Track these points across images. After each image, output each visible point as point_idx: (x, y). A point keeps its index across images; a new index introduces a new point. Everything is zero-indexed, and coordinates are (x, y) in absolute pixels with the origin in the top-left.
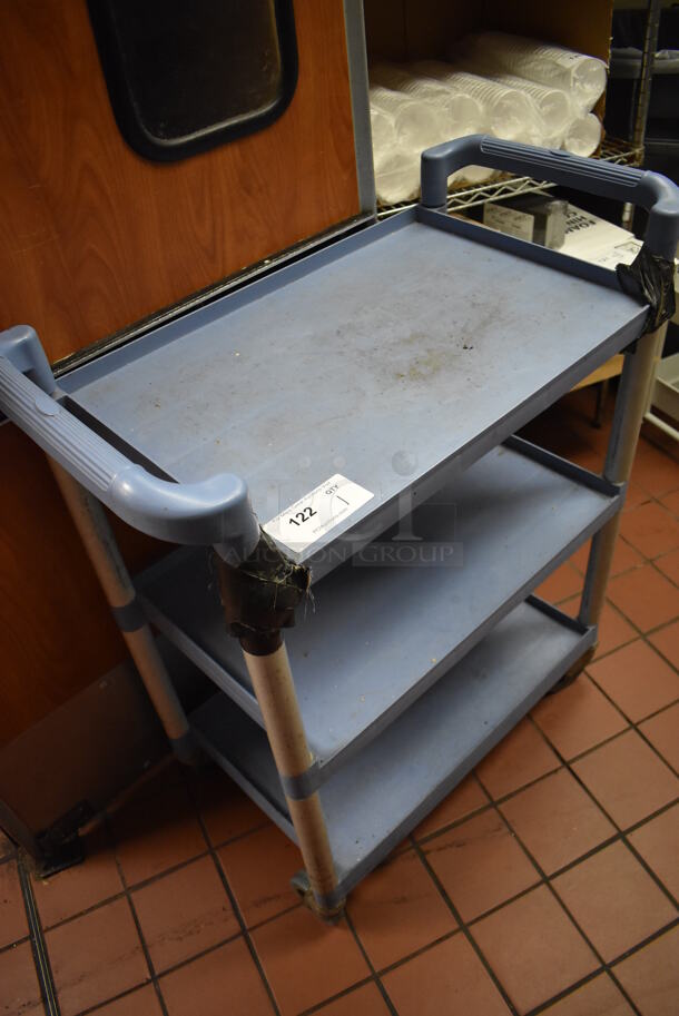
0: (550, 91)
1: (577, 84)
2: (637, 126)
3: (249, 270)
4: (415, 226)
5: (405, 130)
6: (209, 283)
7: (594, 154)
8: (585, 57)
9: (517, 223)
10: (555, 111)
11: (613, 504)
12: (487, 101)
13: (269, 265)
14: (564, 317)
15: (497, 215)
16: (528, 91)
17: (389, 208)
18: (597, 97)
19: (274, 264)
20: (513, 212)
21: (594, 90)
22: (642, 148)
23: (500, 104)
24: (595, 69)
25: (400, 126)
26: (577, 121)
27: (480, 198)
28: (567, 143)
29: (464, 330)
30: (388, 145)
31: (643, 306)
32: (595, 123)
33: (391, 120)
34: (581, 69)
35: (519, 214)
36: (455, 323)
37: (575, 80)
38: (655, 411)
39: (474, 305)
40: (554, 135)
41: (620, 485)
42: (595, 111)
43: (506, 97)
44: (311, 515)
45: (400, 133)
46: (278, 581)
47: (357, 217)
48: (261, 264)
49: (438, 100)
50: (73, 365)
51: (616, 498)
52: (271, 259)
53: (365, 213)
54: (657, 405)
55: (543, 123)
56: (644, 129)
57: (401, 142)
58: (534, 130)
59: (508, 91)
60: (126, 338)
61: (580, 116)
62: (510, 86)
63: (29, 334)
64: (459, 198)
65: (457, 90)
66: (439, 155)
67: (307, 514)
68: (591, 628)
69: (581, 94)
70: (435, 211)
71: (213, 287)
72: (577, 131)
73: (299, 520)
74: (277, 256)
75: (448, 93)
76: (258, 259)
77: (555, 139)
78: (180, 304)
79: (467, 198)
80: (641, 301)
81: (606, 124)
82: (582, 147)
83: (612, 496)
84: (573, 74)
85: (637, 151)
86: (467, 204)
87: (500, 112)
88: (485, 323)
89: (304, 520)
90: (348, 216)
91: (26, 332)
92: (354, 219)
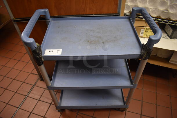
3: (90, 15)
27: (167, 23)
35: (171, 28)
36: (108, 38)
39: (115, 37)
41: (134, 84)
44: (52, 52)
48: (93, 15)
52: (95, 15)
53: (118, 14)
63: (47, 10)
66: (136, 9)
68: (126, 105)
70: (131, 19)
73: (50, 51)
74: (96, 15)
90: (114, 13)
91: (46, 10)
92: (115, 14)
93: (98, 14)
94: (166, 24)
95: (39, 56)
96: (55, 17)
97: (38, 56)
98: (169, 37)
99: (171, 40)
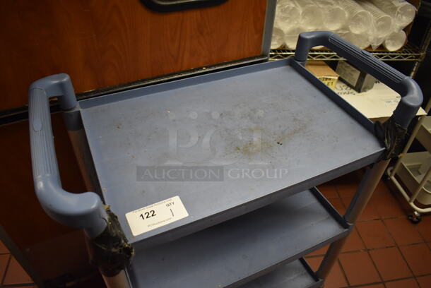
0: (385, 15)
1: (399, 15)
2: (425, 42)
3: (193, 71)
4: (288, 67)
5: (306, 17)
6: (172, 72)
7: (400, 50)
8: (407, 3)
9: (352, 73)
10: (384, 25)
11: (344, 233)
12: (351, 13)
13: (205, 70)
14: (337, 141)
15: (344, 66)
16: (373, 12)
17: (289, 51)
18: (408, 24)
19: (207, 70)
20: (351, 67)
21: (407, 20)
22: (425, 53)
23: (356, 16)
24: (410, 10)
25: (305, 14)
26: (394, 33)
28: (386, 42)
29: (282, 133)
30: (296, 22)
31: (383, 147)
32: (404, 36)
33: (301, 12)
34: (403, 9)
35: (354, 69)
36: (280, 127)
37: (398, 13)
38: (396, 176)
39: (295, 119)
40: (380, 37)
41: (350, 224)
42: (405, 29)
43: (360, 13)
44: (153, 215)
45: (303, 18)
46: (114, 250)
47: (258, 57)
48: (201, 69)
49: (327, 6)
50: (92, 95)
51: (347, 230)
52: (206, 67)
53: (263, 56)
54: (398, 174)
55: (376, 30)
56: (428, 44)
57: (302, 22)
58: (370, 32)
59: (363, 11)
60: (121, 89)
61: (396, 31)
62: (365, 8)
63: (66, 78)
64: (325, 55)
65: (338, 3)
66: (308, 37)
67: (151, 214)
68: (321, 280)
69: (400, 20)
70: (299, 63)
71: (172, 75)
72: (393, 37)
73: (145, 216)
74: (210, 67)
75: (332, 5)
76: (201, 65)
77: (381, 38)
78: (153, 79)
79: (328, 56)
80: (383, 145)
81: (409, 38)
82: (393, 45)
83: (345, 228)
84: (398, 10)
85: (422, 54)
86: (327, 59)
87: (356, 19)
88: (295, 132)
89: (147, 217)
90: (254, 55)
91: (63, 78)
92: (256, 57)
93: (215, 66)
94: (337, 61)
95: (119, 245)
96: (87, 95)
97: (116, 247)
98: (352, 90)
99: (360, 94)
